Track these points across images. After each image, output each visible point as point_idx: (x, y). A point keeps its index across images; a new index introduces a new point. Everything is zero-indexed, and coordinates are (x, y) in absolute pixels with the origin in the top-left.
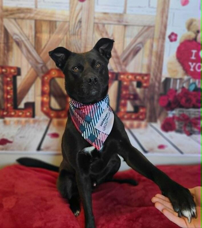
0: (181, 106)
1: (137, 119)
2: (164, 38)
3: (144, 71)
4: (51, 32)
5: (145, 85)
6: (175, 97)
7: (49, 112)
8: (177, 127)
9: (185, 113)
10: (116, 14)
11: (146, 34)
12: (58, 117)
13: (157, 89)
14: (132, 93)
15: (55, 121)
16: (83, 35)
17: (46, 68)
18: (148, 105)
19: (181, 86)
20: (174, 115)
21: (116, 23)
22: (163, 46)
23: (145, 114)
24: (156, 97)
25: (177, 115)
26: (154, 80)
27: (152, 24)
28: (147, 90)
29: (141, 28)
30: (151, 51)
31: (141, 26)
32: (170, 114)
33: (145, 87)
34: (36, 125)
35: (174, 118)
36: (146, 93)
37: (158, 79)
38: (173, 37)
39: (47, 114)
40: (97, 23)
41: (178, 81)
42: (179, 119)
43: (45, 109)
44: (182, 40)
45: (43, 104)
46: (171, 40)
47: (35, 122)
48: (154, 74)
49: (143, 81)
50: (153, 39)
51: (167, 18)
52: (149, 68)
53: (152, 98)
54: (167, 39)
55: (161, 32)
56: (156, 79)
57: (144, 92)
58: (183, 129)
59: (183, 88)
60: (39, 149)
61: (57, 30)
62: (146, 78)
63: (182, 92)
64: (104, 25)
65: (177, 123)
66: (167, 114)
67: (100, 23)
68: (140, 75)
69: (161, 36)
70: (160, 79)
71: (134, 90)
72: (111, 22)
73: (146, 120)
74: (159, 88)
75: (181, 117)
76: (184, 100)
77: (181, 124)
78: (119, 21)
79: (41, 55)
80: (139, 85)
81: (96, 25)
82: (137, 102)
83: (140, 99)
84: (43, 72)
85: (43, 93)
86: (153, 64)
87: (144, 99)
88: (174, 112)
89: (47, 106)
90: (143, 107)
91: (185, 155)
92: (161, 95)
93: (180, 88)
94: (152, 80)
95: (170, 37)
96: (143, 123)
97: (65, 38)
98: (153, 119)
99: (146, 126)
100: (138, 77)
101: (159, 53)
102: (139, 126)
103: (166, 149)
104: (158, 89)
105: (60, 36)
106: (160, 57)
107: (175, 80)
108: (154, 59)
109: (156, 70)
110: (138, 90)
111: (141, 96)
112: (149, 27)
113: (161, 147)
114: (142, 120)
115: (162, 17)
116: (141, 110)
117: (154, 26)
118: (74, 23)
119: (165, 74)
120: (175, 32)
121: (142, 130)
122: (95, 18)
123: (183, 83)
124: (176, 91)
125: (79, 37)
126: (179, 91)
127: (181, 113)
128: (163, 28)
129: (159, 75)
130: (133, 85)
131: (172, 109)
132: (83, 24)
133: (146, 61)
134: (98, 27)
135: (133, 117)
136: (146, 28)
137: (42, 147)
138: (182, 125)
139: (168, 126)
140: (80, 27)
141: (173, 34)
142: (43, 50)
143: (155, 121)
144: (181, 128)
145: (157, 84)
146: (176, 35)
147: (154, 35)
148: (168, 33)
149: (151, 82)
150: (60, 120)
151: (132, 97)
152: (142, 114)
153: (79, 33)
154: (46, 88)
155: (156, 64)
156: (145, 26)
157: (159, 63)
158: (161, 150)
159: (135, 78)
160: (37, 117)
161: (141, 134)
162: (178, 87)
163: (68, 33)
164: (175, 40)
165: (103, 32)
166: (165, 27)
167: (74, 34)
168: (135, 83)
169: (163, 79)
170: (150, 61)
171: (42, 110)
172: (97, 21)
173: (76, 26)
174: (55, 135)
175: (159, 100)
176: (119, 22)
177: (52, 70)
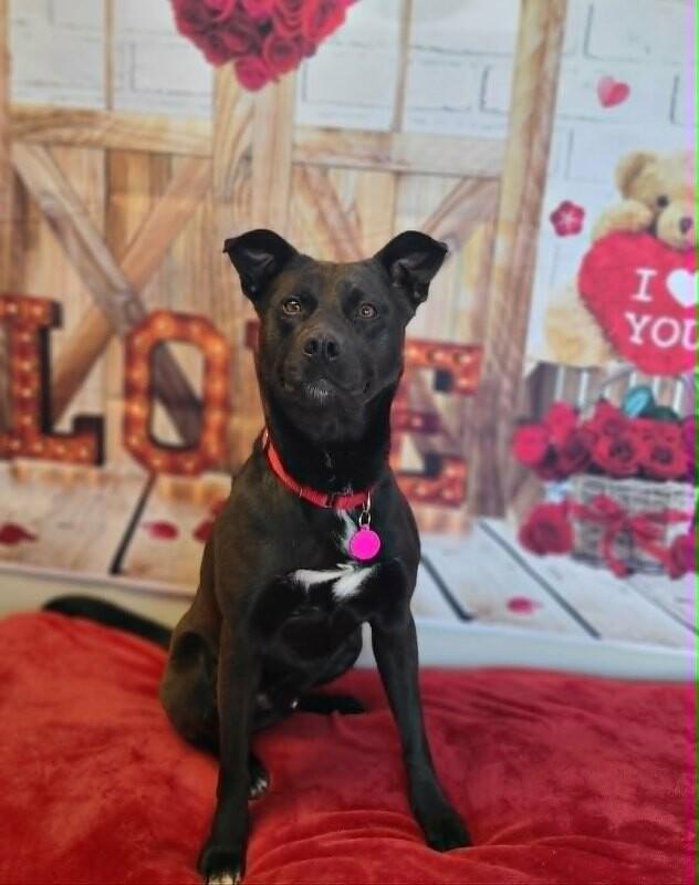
0: (596, 470)
1: (434, 498)
2: (534, 222)
3: (462, 336)
4: (155, 189)
5: (463, 382)
6: (573, 432)
7: (145, 450)
8: (578, 542)
9: (608, 492)
10: (367, 134)
11: (468, 204)
12: (175, 470)
13: (505, 401)
14: (417, 407)
15: (165, 482)
16: (258, 204)
17: (140, 306)
18: (475, 457)
19: (595, 397)
20: (566, 494)
21: (367, 163)
22: (529, 251)
23: (462, 483)
24: (504, 430)
25: (580, 500)
26: (496, 367)
27: (491, 172)
28: (470, 401)
29: (452, 183)
30: (487, 268)
31: (453, 176)
32: (554, 493)
33: (466, 392)
34: (107, 491)
35: (565, 507)
36: (469, 412)
37: (510, 365)
38: (568, 219)
39: (140, 457)
40: (302, 164)
41: (585, 377)
42: (584, 514)
43: (134, 441)
44: (603, 233)
45: (128, 423)
46: (561, 231)
47: (103, 480)
48: (495, 347)
49: (456, 370)
50: (496, 222)
51: (546, 149)
52: (478, 325)
53: (489, 432)
54: (547, 226)
55: (523, 200)
56: (503, 366)
57: (460, 409)
58: (599, 552)
59: (602, 402)
60: (116, 569)
61: (173, 185)
62: (466, 359)
63: (597, 416)
64: (324, 169)
65: (577, 527)
66: (542, 492)
67: (313, 165)
68: (447, 347)
69: (525, 216)
70: (519, 367)
71: (426, 400)
72: (348, 161)
73: (465, 507)
74: (514, 398)
75: (593, 508)
76: (604, 447)
77: (595, 531)
78: (376, 159)
79: (125, 264)
80: (444, 382)
81: (298, 169)
82: (437, 442)
83: (445, 432)
84: (130, 320)
85: (129, 391)
86: (493, 312)
87: (461, 432)
88: (567, 486)
89: (142, 432)
90: (457, 459)
91: (605, 642)
92: (522, 422)
93: (588, 402)
94: (490, 367)
95: (556, 218)
96: (457, 516)
97: (200, 210)
98: (490, 503)
99: (466, 528)
100: (439, 356)
101: (516, 273)
102: (440, 526)
103: (537, 614)
104: (512, 402)
105: (184, 204)
106: (519, 289)
107: (575, 372)
108: (496, 294)
109: (505, 335)
110: (441, 401)
111: (449, 420)
112: (482, 180)
113: (519, 605)
114: (454, 504)
115: (529, 145)
116: (451, 471)
117: (497, 179)
118: (226, 160)
119: (538, 349)
120: (577, 202)
121: (451, 539)
122: (294, 146)
123: (604, 386)
124: (576, 412)
125: (244, 209)
126: (588, 415)
127: (595, 492)
128: (531, 185)
129: (514, 352)
130: (420, 382)
131: (561, 476)
132: (258, 167)
133: (467, 300)
134: (305, 176)
135: (422, 490)
136: (469, 183)
137: (126, 564)
138: (598, 537)
139: (544, 535)
140: (248, 176)
141: (566, 207)
142: (128, 249)
143: (500, 513)
144: (594, 545)
145: (506, 385)
146: (579, 213)
147: (497, 208)
148: (550, 204)
149: (483, 372)
150: (182, 481)
151: (417, 422)
152: (452, 483)
153: (244, 196)
154: (140, 374)
155: (503, 312)
156: (466, 178)
157: (516, 312)
158: (521, 616)
159: (430, 356)
160: (110, 466)
161: (447, 552)
162: (582, 399)
163: (209, 195)
164: (576, 229)
165: (322, 194)
166: (540, 183)
167: (228, 200)
168: (429, 376)
169: (529, 368)
170: (484, 299)
171: (126, 445)
172: (300, 156)
173: (233, 173)
174: (166, 531)
175: (512, 441)
176: (377, 161)
177: (157, 314)
